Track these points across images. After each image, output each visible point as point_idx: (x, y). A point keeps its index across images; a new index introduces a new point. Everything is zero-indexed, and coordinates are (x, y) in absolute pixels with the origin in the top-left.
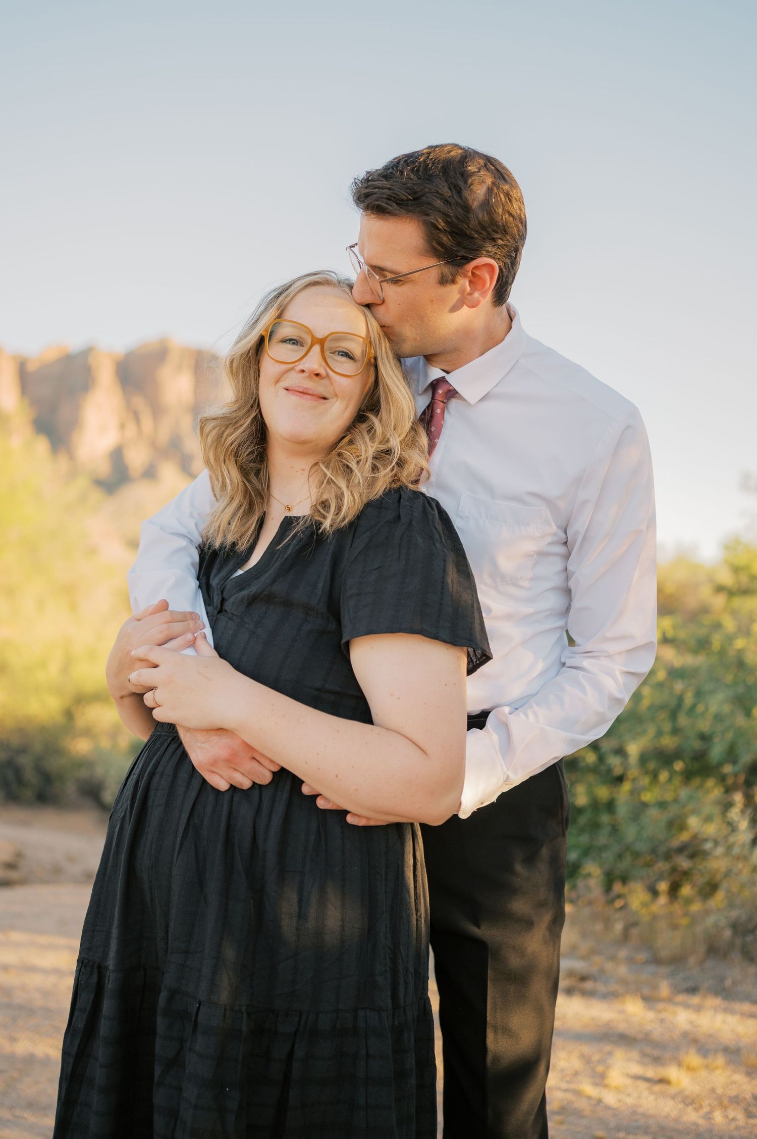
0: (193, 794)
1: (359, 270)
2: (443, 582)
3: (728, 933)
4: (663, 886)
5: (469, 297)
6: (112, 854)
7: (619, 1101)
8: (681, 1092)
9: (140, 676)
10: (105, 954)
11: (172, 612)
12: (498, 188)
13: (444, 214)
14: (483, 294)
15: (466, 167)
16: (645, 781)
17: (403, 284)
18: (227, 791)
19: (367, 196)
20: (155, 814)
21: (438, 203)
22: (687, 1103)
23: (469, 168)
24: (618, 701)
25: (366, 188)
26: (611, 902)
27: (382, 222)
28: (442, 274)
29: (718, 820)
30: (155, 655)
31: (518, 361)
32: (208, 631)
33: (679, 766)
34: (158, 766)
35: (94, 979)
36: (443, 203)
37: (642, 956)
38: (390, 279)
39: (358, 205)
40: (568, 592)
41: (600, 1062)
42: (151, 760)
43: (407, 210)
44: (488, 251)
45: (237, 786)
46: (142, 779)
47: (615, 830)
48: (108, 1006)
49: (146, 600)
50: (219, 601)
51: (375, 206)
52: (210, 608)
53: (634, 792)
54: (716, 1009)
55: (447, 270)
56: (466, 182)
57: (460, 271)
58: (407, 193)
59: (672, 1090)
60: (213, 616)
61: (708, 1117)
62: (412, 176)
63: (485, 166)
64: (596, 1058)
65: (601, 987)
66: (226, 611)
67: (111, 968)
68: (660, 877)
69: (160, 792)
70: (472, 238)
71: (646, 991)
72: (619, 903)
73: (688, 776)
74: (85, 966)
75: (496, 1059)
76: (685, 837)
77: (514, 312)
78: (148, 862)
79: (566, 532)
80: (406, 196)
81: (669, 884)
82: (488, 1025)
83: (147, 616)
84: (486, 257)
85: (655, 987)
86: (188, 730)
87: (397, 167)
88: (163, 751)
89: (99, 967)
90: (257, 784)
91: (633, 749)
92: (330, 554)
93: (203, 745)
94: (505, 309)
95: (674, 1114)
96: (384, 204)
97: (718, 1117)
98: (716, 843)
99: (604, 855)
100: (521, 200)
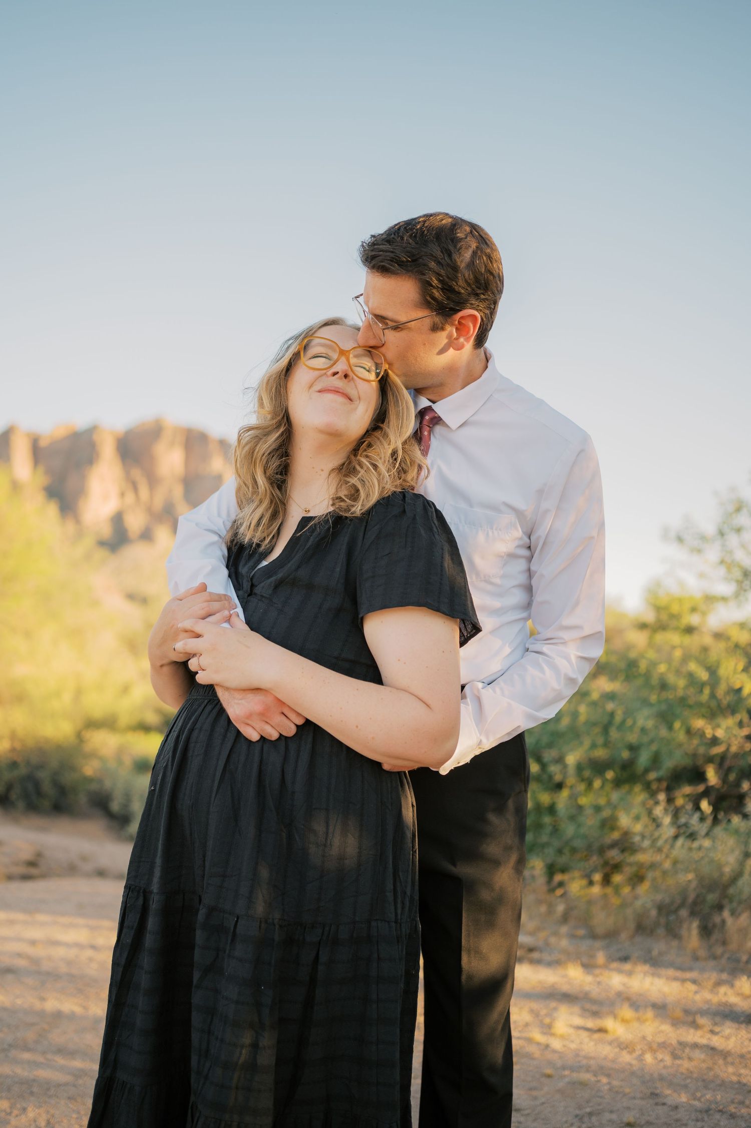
0: (229, 745)
1: (364, 318)
2: (442, 566)
3: (654, 913)
4: (597, 877)
5: (455, 341)
6: (155, 799)
7: (564, 1046)
8: (617, 1039)
9: (183, 645)
10: (149, 882)
11: (210, 593)
12: (482, 251)
13: (438, 274)
14: (467, 340)
15: (456, 234)
16: (582, 787)
17: (402, 330)
18: (258, 741)
19: (373, 258)
20: (194, 763)
21: (433, 264)
22: (622, 1047)
23: (458, 235)
24: (572, 681)
25: (372, 251)
26: (552, 890)
27: (385, 279)
28: (434, 323)
29: (645, 819)
30: (199, 627)
31: (491, 395)
32: (240, 610)
33: (610, 775)
34: (196, 723)
35: (141, 901)
36: (437, 264)
37: (581, 932)
38: (391, 327)
39: (365, 265)
40: (529, 589)
41: (547, 1015)
42: (190, 719)
43: (407, 271)
44: (472, 304)
45: (267, 737)
46: (183, 734)
47: (555, 830)
48: (152, 923)
49: (187, 584)
50: (249, 587)
51: (380, 267)
52: (241, 593)
53: (573, 797)
54: (645, 974)
55: (438, 319)
56: (455, 247)
57: (449, 320)
58: (406, 255)
59: (609, 1037)
60: (244, 598)
61: (640, 1058)
62: (411, 241)
63: (471, 232)
64: (543, 1012)
65: (546, 957)
66: (255, 594)
67: (155, 891)
68: (595, 870)
69: (199, 744)
70: (459, 293)
71: (585, 960)
72: (559, 892)
73: (618, 783)
74: (132, 891)
75: (470, 977)
76: (616, 835)
77: (490, 355)
78: (189, 802)
79: (530, 538)
80: (405, 258)
81: (602, 875)
82: (463, 949)
83: (188, 597)
84: (470, 309)
85: (592, 956)
86: (227, 689)
87: (398, 233)
88: (201, 710)
89: (145, 892)
90: (283, 735)
91: (571, 759)
92: (345, 544)
93: (240, 701)
94: (483, 352)
95: (611, 1056)
96: (388, 266)
97: (648, 1058)
98: (643, 837)
99: (546, 851)
100: (499, 261)
